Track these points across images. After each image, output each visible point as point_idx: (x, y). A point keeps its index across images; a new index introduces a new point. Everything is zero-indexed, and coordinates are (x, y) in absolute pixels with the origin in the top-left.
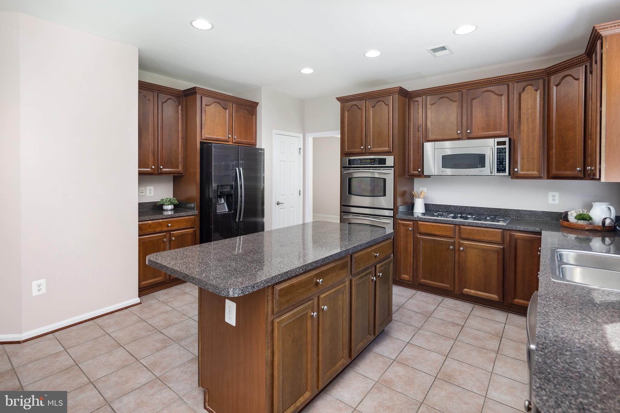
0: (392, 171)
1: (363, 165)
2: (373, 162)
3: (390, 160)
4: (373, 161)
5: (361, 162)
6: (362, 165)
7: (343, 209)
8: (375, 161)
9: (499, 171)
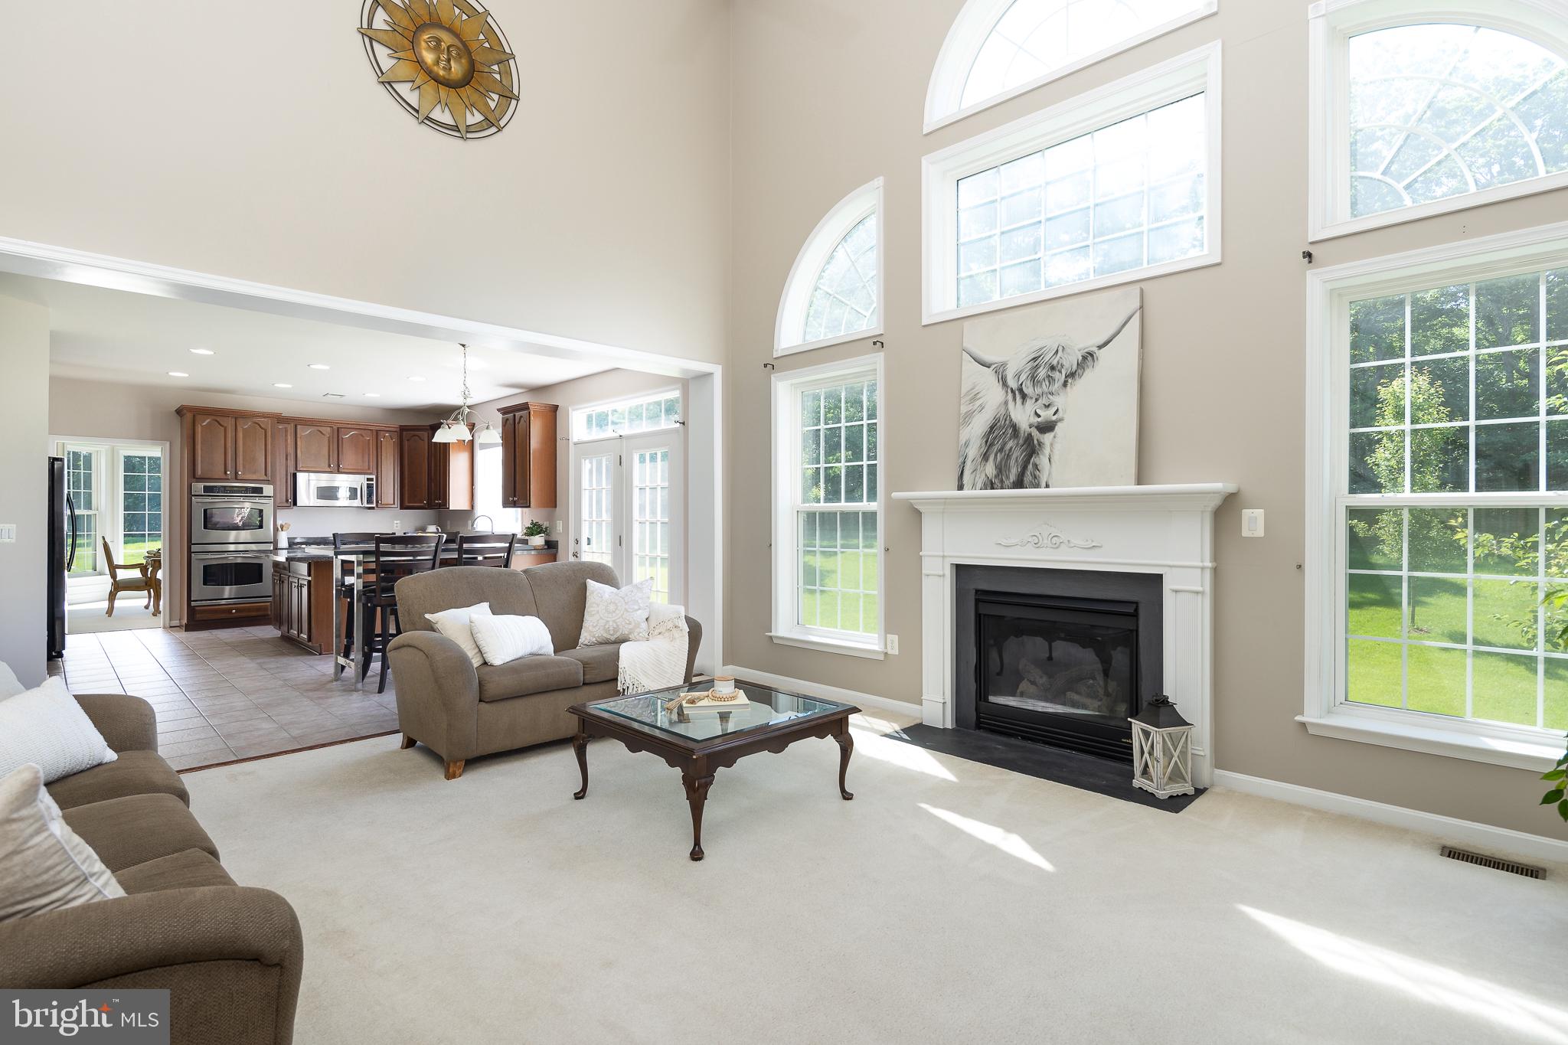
0: (271, 501)
4: (244, 489)
5: (225, 490)
6: (227, 493)
7: (194, 548)
8: (247, 489)
9: (368, 503)
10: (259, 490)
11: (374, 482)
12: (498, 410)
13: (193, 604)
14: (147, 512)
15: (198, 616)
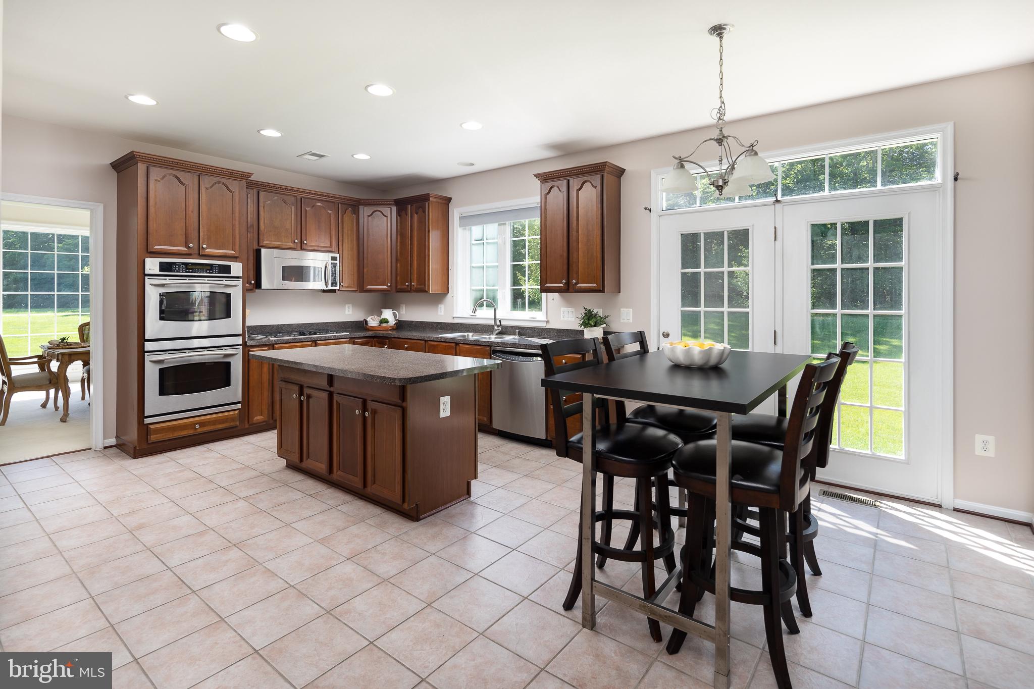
0: (240, 283)
1: (192, 272)
2: (210, 270)
3: (237, 268)
4: (209, 268)
5: (187, 268)
6: (189, 272)
7: (148, 346)
8: (210, 267)
9: (332, 285)
10: (227, 269)
11: (338, 262)
12: (537, 176)
13: (147, 421)
14: (80, 293)
15: (153, 438)
